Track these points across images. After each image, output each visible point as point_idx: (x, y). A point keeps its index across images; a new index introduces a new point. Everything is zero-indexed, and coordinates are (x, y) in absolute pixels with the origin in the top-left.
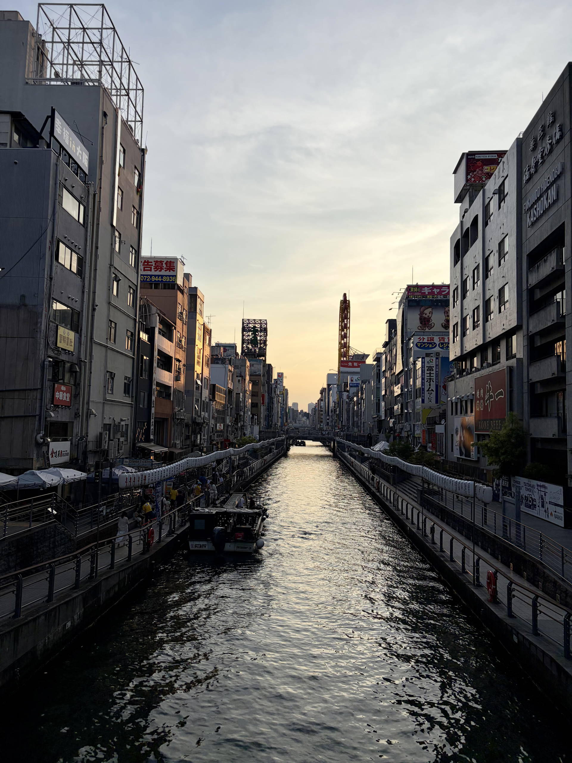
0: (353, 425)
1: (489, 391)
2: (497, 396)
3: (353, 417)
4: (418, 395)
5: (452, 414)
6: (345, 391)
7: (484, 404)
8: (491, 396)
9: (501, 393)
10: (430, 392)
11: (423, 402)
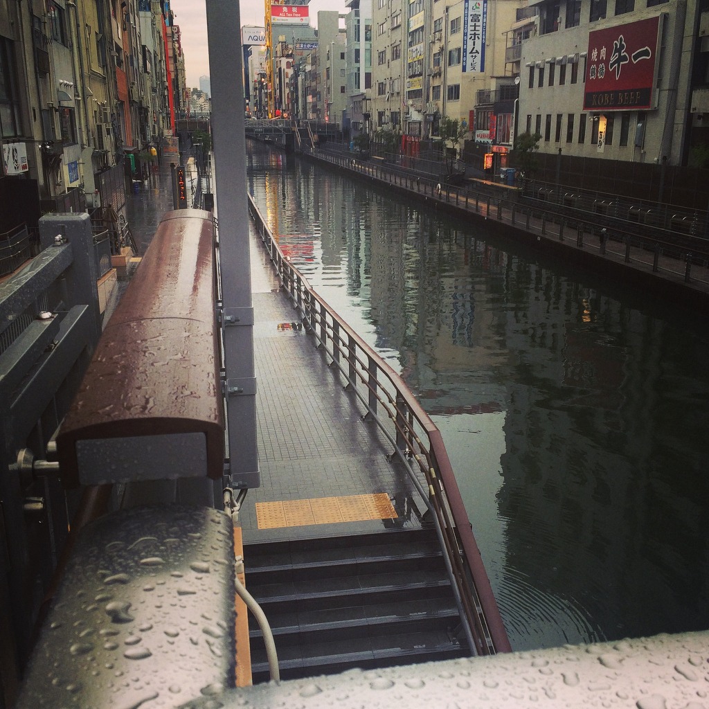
0: (305, 108)
1: (618, 51)
2: (636, 57)
3: (305, 96)
4: (455, 60)
5: (531, 85)
6: (283, 56)
7: (607, 68)
8: (624, 58)
9: (646, 53)
10: (474, 55)
11: (464, 69)
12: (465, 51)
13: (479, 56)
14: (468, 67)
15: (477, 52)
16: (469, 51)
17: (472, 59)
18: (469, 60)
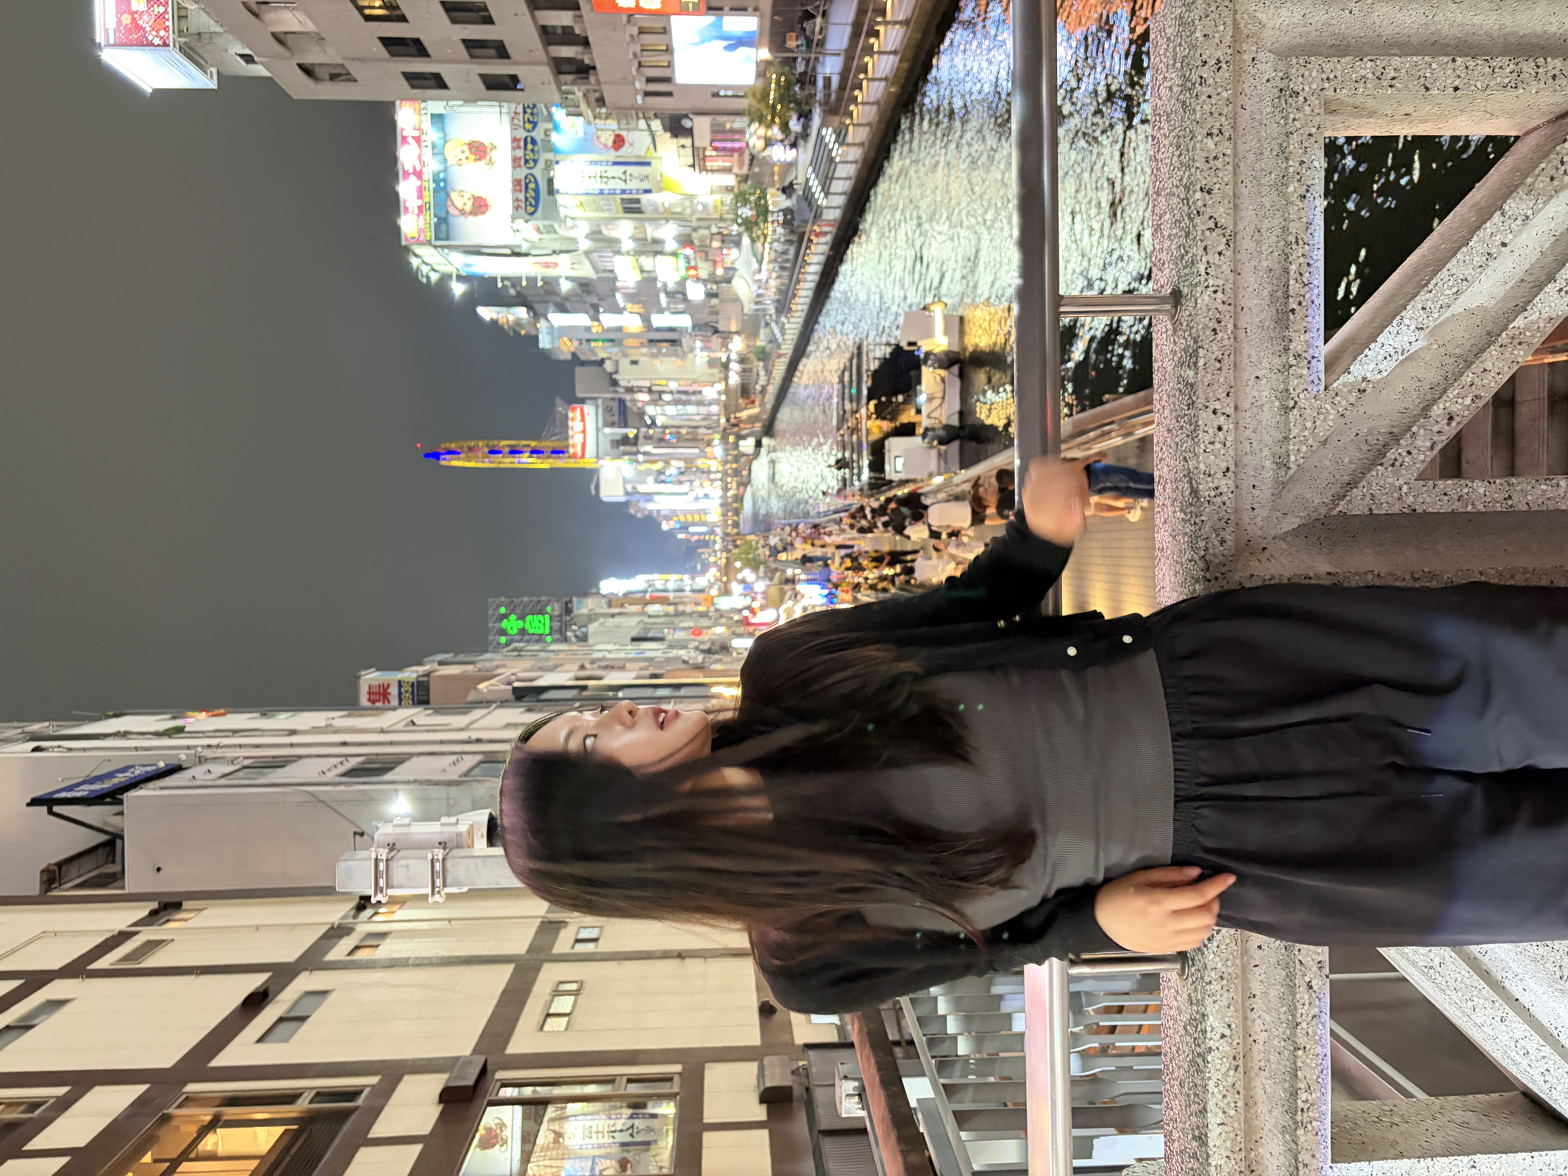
10: (628, 178)
11: (647, 191)
12: (623, 192)
13: (631, 169)
14: (646, 185)
15: (625, 173)
16: (622, 186)
17: (634, 181)
18: (633, 185)
